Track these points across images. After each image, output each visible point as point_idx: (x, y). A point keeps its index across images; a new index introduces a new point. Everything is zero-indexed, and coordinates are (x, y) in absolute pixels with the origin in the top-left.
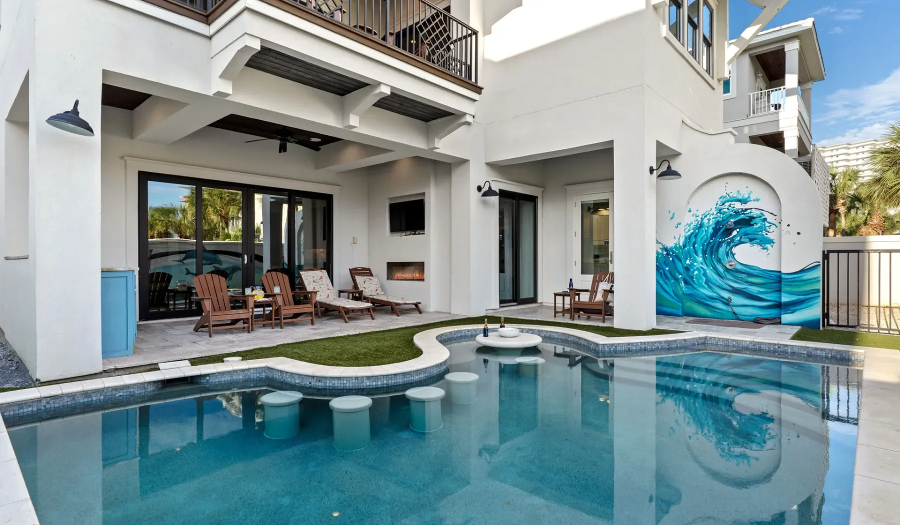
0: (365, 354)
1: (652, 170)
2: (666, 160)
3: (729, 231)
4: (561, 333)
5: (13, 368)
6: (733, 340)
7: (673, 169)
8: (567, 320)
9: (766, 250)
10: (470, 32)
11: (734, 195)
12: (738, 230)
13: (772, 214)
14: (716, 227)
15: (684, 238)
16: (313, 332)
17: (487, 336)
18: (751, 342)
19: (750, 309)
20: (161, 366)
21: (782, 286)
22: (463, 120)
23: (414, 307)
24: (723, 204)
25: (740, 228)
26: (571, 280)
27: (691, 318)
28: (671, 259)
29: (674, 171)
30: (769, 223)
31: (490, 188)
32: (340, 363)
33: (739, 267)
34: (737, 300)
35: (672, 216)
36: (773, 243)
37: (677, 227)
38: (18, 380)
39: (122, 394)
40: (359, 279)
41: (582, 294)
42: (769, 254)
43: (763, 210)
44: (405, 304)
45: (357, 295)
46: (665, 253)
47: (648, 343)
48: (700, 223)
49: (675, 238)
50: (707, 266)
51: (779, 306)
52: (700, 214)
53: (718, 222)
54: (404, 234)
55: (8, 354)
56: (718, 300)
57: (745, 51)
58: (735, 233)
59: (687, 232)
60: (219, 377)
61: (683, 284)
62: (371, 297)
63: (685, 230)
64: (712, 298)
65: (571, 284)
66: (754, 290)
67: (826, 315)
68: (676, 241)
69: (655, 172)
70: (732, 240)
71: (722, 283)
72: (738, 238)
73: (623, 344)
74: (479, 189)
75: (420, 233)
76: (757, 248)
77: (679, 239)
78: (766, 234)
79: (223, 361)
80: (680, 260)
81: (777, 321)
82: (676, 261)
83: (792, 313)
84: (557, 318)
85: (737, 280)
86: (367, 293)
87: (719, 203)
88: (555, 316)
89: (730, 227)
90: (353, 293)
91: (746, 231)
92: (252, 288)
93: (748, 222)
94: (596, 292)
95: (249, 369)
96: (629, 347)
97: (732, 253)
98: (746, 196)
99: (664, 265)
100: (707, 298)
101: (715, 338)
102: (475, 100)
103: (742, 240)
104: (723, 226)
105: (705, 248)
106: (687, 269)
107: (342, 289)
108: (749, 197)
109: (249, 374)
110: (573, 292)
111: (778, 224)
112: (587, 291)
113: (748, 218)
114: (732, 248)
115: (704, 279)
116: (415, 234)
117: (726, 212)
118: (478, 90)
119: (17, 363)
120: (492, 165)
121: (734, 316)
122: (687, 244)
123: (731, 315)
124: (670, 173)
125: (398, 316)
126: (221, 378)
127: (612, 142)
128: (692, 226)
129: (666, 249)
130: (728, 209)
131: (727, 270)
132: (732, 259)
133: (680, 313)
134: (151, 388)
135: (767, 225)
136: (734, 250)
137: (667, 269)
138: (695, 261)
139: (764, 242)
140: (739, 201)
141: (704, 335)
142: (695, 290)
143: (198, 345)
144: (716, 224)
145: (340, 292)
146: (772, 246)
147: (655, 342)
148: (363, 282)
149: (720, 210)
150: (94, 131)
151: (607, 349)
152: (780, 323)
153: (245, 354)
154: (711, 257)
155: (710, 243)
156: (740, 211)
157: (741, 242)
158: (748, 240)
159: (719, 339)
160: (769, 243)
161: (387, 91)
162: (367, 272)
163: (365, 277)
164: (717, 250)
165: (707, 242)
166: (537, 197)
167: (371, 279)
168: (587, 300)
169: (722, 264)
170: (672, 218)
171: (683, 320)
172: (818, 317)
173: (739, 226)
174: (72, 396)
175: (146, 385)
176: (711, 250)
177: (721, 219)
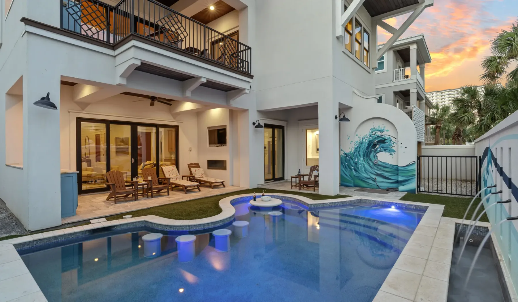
0: (194, 212)
1: (336, 117)
2: (342, 113)
3: (375, 146)
4: (293, 198)
5: (14, 223)
6: (373, 201)
7: (346, 117)
8: (297, 190)
9: (392, 155)
10: (247, 48)
11: (377, 128)
12: (379, 145)
13: (394, 138)
14: (369, 143)
15: (354, 148)
16: (168, 199)
17: (255, 201)
18: (381, 201)
19: (384, 184)
20: (92, 221)
21: (399, 173)
22: (244, 92)
23: (221, 184)
24: (372, 132)
25: (380, 144)
26: (299, 170)
27: (358, 188)
28: (348, 159)
29: (347, 118)
30: (393, 142)
31: (259, 123)
32: (181, 218)
33: (380, 163)
34: (379, 179)
35: (348, 138)
36: (395, 152)
37: (351, 143)
38: (18, 230)
39: (73, 237)
40: (193, 169)
41: (305, 177)
42: (393, 157)
43: (390, 136)
44: (216, 182)
45: (192, 178)
46: (345, 156)
47: (333, 203)
48: (361, 141)
49: (350, 148)
50: (365, 162)
51: (397, 182)
52: (362, 137)
53: (370, 141)
54: (216, 145)
55: (9, 215)
56: (370, 179)
57: (390, 49)
58: (378, 146)
59: (356, 146)
60: (121, 226)
61: (354, 171)
62: (199, 179)
63: (355, 145)
64: (368, 178)
65: (299, 172)
66: (387, 174)
67: (419, 187)
68: (350, 150)
69: (338, 118)
70: (376, 150)
71: (372, 171)
72: (379, 149)
73: (321, 204)
74: (254, 124)
75: (224, 145)
76: (388, 154)
77: (352, 149)
78: (392, 147)
79: (123, 218)
80: (352, 160)
81: (396, 190)
82: (351, 160)
83: (403, 186)
84: (292, 189)
85: (379, 170)
86: (197, 177)
87: (370, 132)
88: (292, 188)
89: (375, 144)
90: (189, 177)
91: (383, 146)
92: (137, 177)
93: (383, 141)
94: (311, 175)
95: (136, 222)
96: (323, 205)
97: (376, 156)
98: (383, 129)
99: (345, 162)
100: (365, 178)
101: (365, 200)
102: (250, 82)
103: (381, 150)
104: (372, 143)
105: (364, 154)
106: (356, 164)
107: (183, 175)
108: (384, 129)
109: (136, 224)
110: (300, 176)
111: (397, 143)
112: (307, 175)
113: (383, 139)
114: (376, 154)
115: (364, 168)
116: (222, 146)
117: (373, 136)
118: (252, 77)
119: (15, 220)
120: (260, 112)
121: (377, 187)
122: (356, 151)
123: (376, 187)
124: (345, 119)
125: (213, 189)
126: (122, 227)
127: (317, 103)
128: (358, 142)
129: (346, 154)
130: (374, 135)
131: (374, 164)
132: (377, 159)
133: (352, 185)
134: (87, 234)
135: (392, 143)
136: (378, 155)
137: (346, 163)
138: (359, 160)
139: (391, 151)
140: (380, 131)
141: (360, 198)
142: (359, 174)
143: (109, 209)
144: (369, 142)
145: (183, 177)
146: (394, 153)
147: (336, 202)
148: (195, 171)
149: (371, 135)
150: (57, 107)
151: (313, 207)
152: (398, 191)
153: (133, 213)
154: (367, 158)
155: (366, 151)
156: (380, 136)
157: (380, 151)
158: (383, 150)
159: (367, 200)
160: (393, 152)
161: (205, 81)
162: (197, 165)
163: (196, 168)
164: (370, 155)
165: (365, 150)
166: (284, 126)
167: (199, 169)
168: (307, 180)
169: (372, 162)
170: (348, 139)
171: (353, 190)
172: (415, 188)
173: (380, 143)
174: (49, 239)
175: (85, 232)
176: (367, 155)
177: (371, 140)
